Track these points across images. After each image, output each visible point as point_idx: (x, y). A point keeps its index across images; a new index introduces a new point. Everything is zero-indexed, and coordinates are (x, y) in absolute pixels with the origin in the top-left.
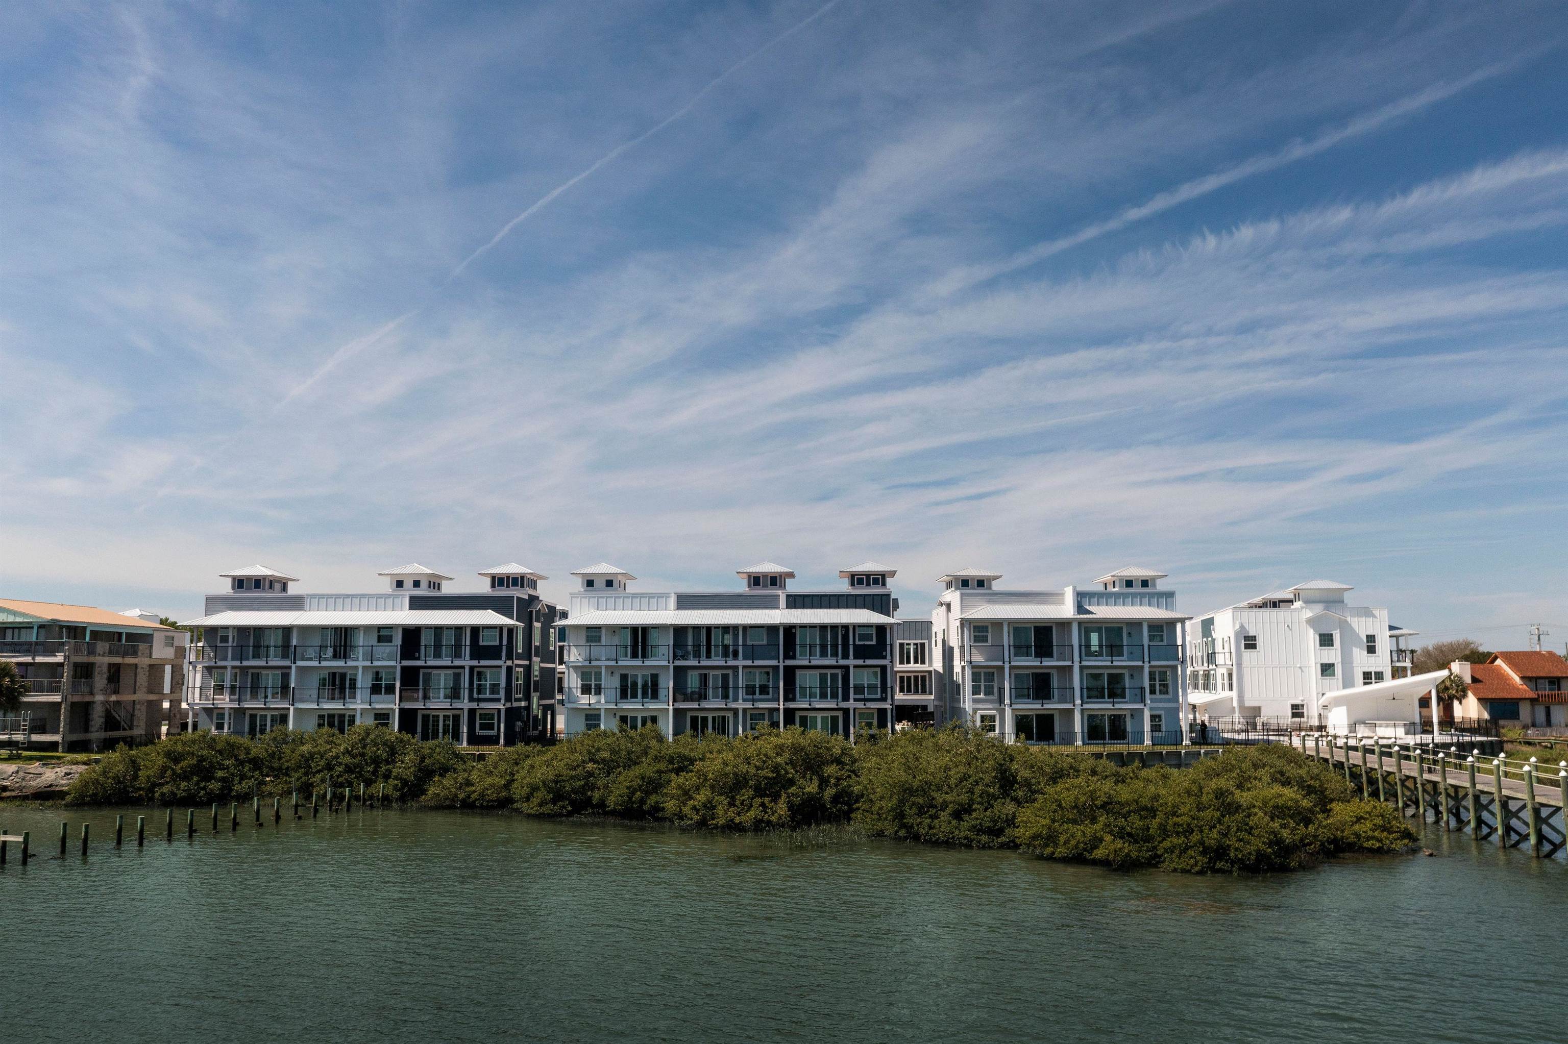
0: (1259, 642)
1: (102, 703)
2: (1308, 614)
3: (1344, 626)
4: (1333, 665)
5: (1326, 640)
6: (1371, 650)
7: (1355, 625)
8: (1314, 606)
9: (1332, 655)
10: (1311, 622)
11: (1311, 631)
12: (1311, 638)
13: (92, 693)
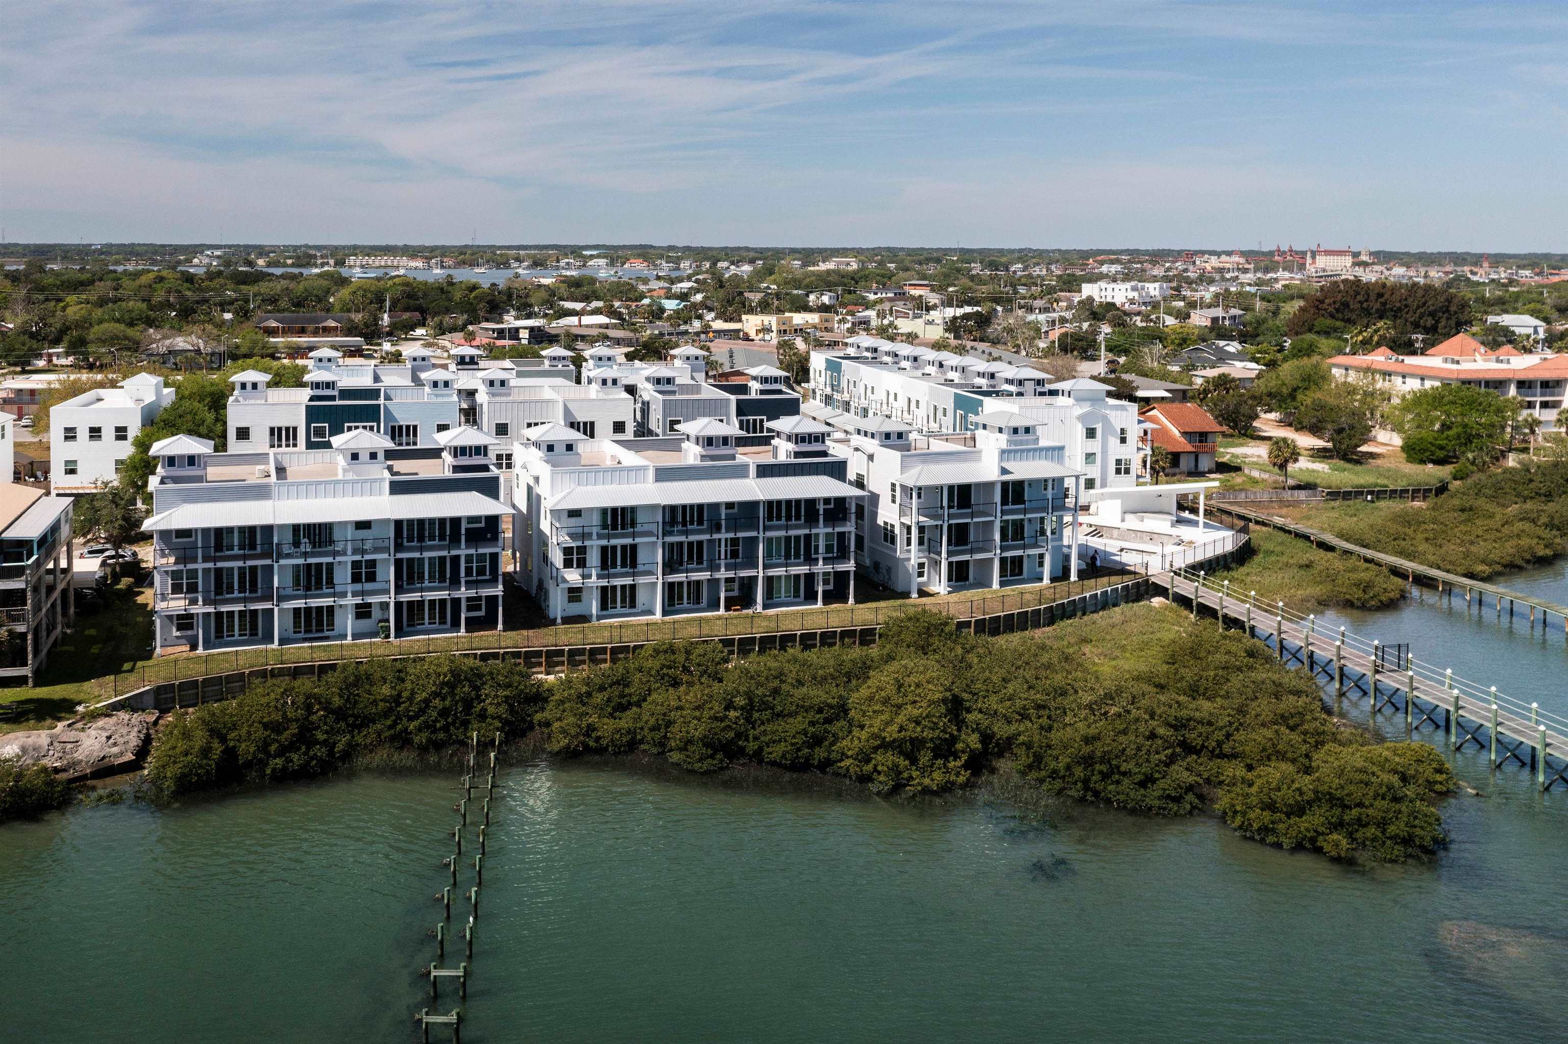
2: (1079, 411)
3: (1105, 420)
4: (1094, 454)
5: (1091, 433)
6: (1123, 440)
7: (1112, 420)
8: (1083, 403)
9: (1094, 446)
10: (1081, 418)
11: (1080, 426)
12: (1080, 431)
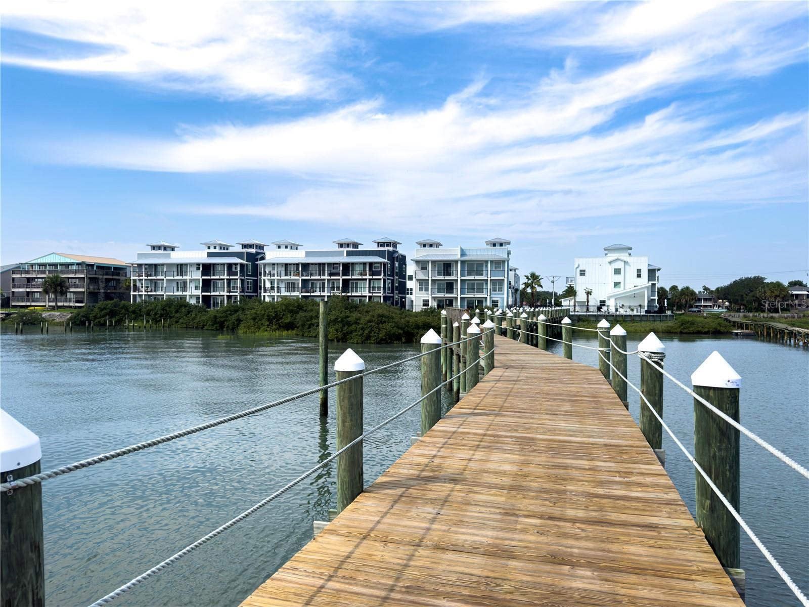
0: (586, 273)
1: (104, 293)
2: (610, 259)
3: (626, 265)
4: (620, 283)
5: (617, 271)
6: (639, 276)
9: (620, 278)
10: (610, 263)
11: (610, 267)
12: (610, 270)
13: (99, 289)
